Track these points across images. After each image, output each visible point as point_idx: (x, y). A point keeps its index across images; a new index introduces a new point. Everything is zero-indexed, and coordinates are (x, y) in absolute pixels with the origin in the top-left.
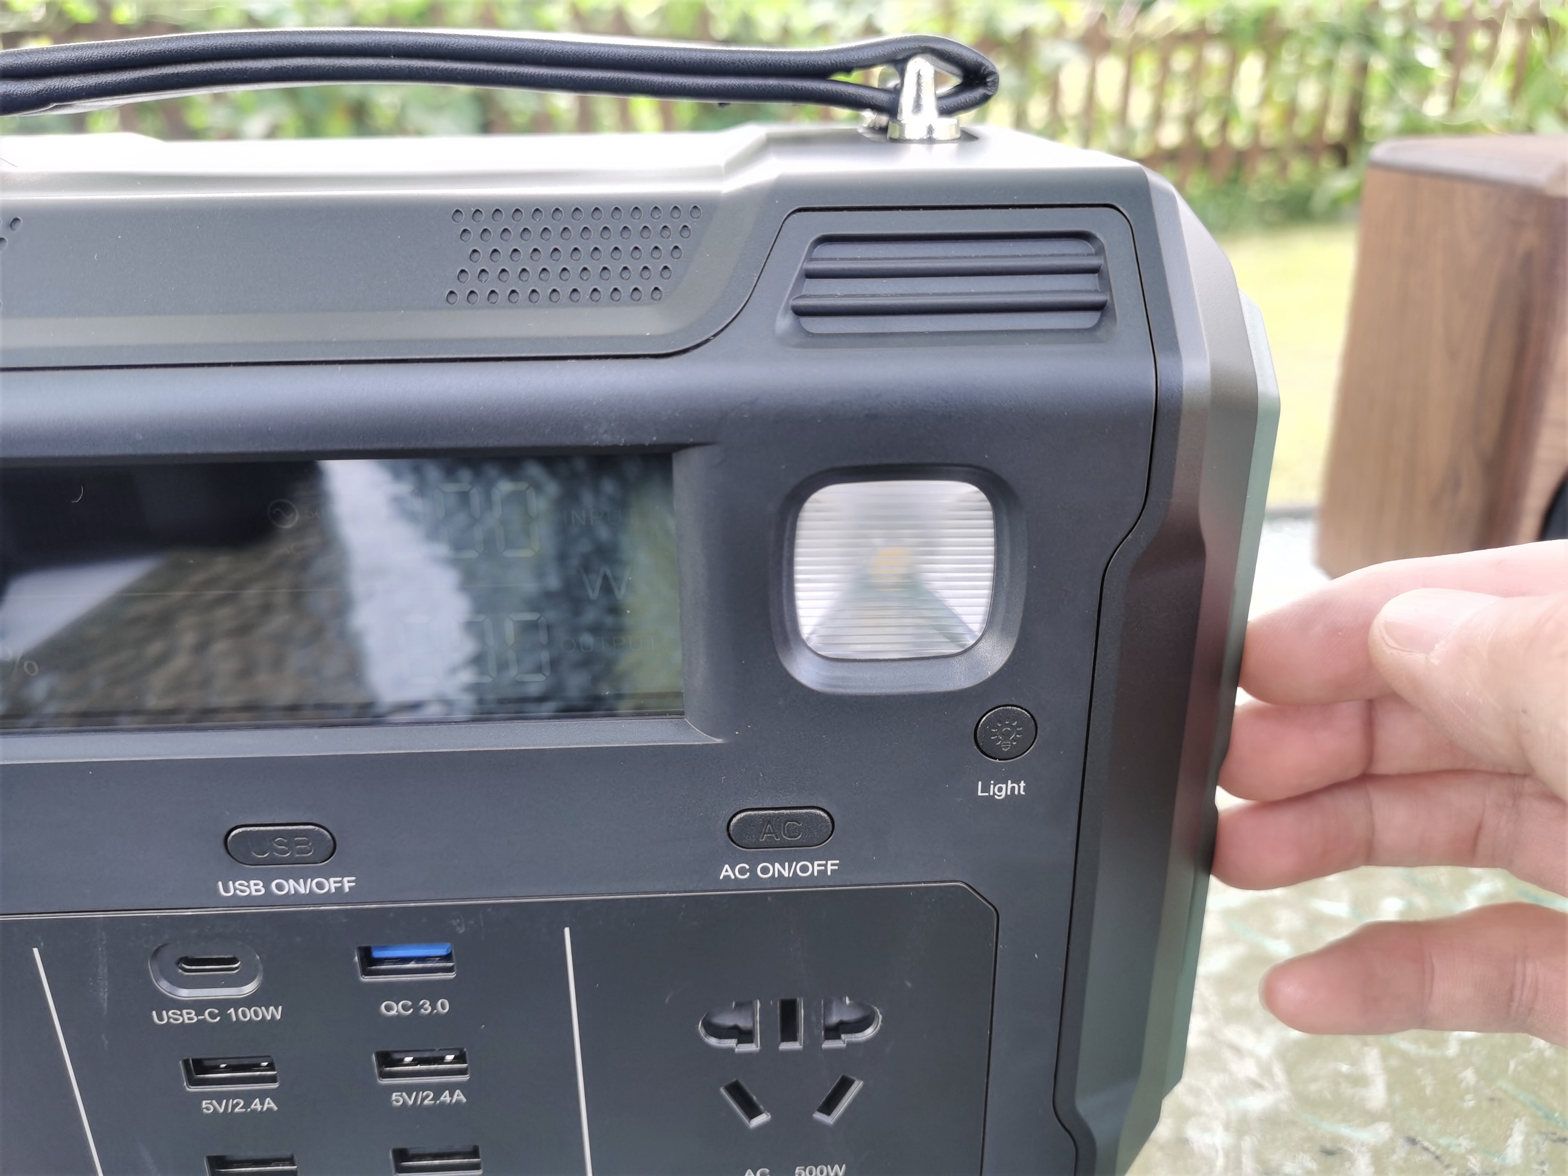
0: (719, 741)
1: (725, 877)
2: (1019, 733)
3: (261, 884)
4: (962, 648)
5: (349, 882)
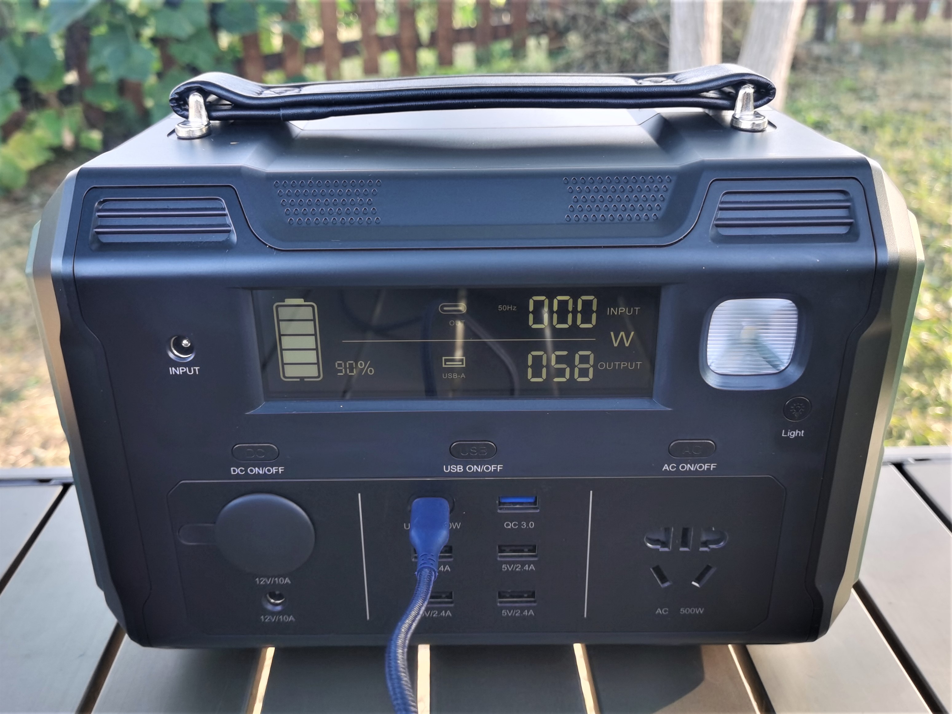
0: (670, 409)
1: (665, 469)
2: (803, 408)
3: (462, 467)
4: (778, 370)
5: (500, 467)
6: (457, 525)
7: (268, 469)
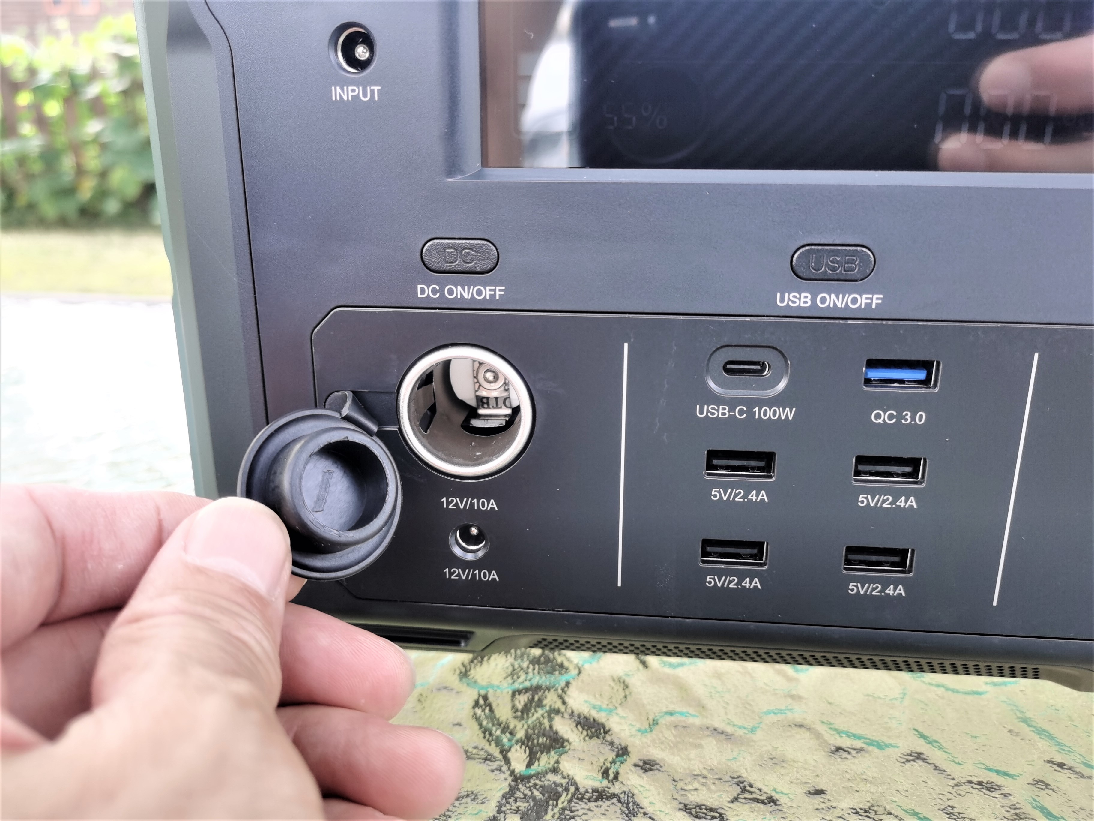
3: (809, 296)
5: (877, 299)
6: (788, 413)
7: (478, 289)
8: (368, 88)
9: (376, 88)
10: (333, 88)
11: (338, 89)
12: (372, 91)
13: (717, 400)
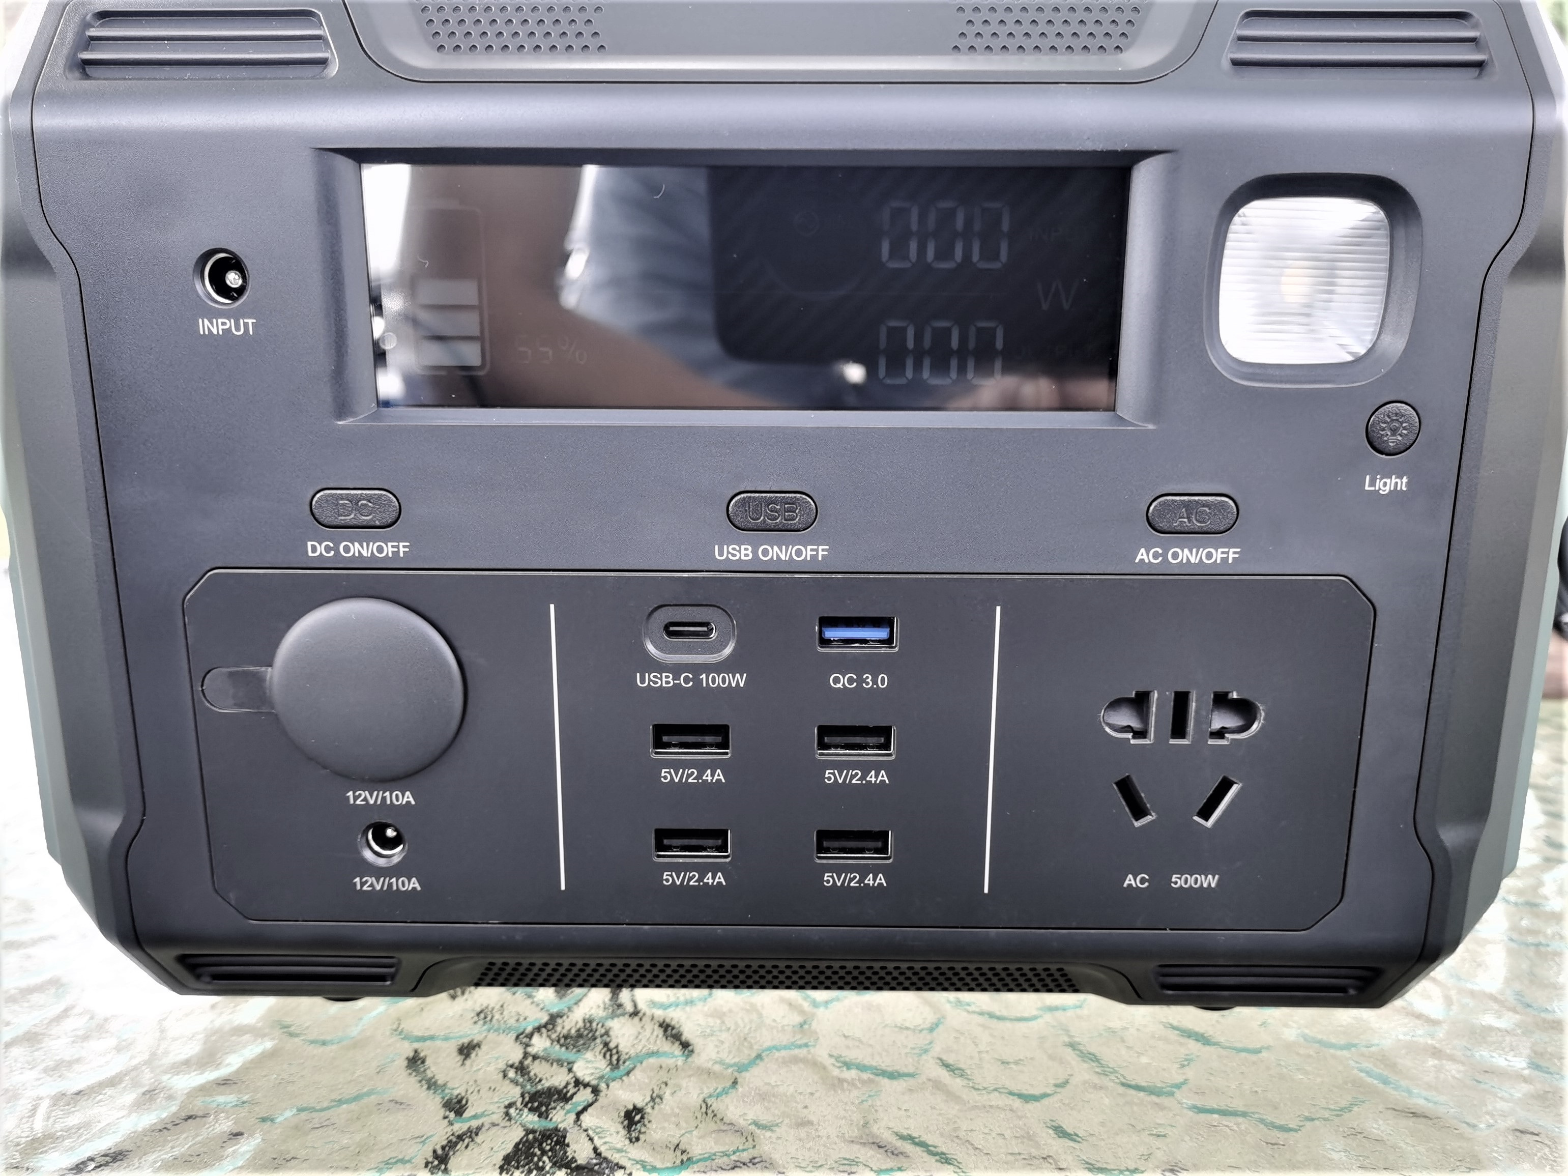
1: (1140, 561)
2: (1405, 428)
3: (750, 548)
4: (1353, 357)
5: (823, 550)
6: (739, 680)
7: (378, 546)
8: (241, 321)
9: (250, 321)
10: (200, 321)
11: (206, 321)
12: (246, 325)
13: (661, 668)
